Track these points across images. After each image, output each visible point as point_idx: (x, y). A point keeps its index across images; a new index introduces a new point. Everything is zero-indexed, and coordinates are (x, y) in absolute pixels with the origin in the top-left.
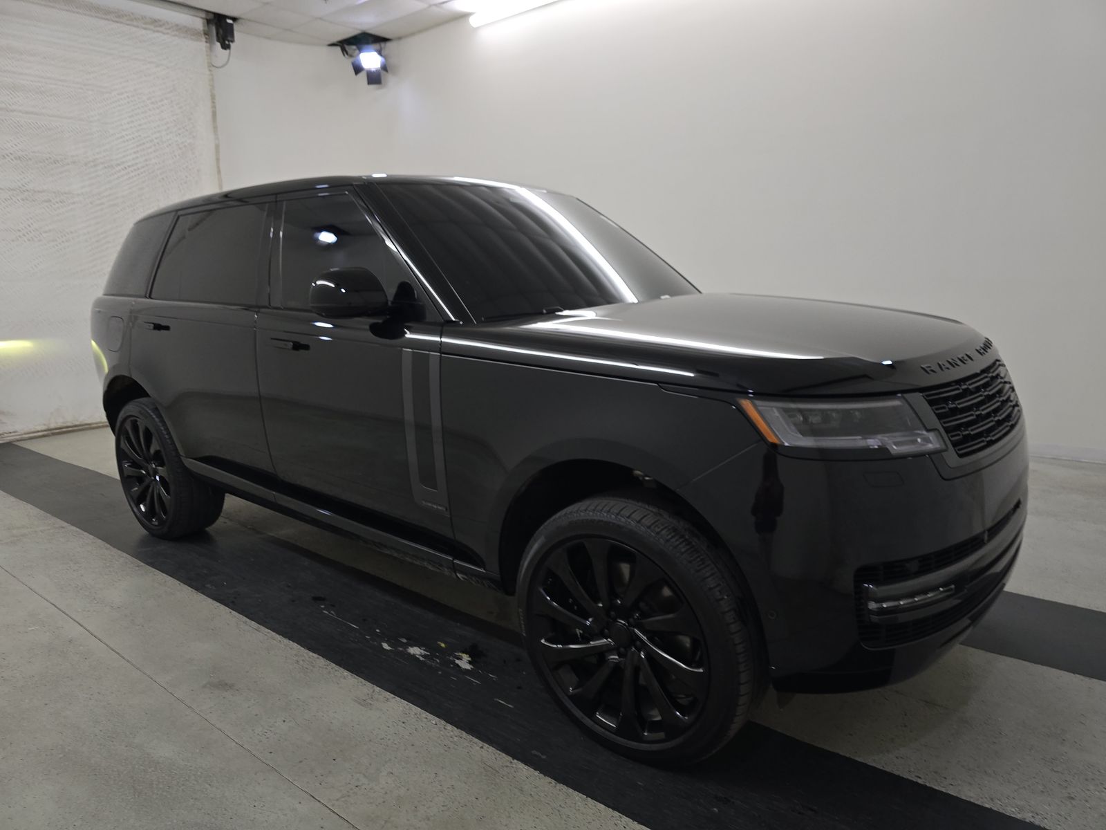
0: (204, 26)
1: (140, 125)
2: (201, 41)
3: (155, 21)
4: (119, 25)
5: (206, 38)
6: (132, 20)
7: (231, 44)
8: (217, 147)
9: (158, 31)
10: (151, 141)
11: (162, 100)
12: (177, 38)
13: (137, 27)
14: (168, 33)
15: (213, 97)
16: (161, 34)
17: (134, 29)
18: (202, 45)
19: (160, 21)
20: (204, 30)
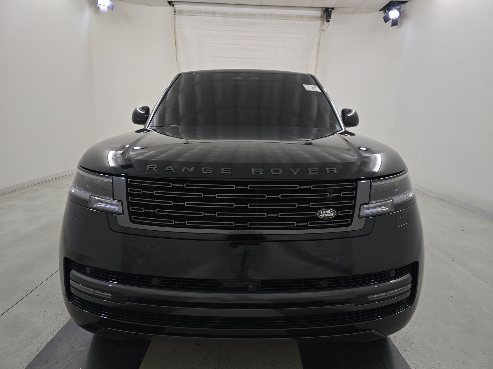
0: (321, 14)
1: (288, 59)
2: (319, 21)
3: (302, 16)
4: (287, 20)
5: (321, 19)
6: (292, 18)
7: (330, 19)
8: (317, 64)
9: (302, 20)
10: (291, 65)
11: (298, 48)
12: (309, 21)
13: (294, 20)
14: (305, 20)
15: (319, 44)
16: (303, 21)
17: (292, 21)
18: (319, 22)
19: (303, 16)
20: (321, 16)
